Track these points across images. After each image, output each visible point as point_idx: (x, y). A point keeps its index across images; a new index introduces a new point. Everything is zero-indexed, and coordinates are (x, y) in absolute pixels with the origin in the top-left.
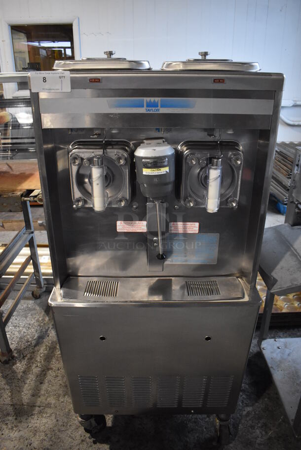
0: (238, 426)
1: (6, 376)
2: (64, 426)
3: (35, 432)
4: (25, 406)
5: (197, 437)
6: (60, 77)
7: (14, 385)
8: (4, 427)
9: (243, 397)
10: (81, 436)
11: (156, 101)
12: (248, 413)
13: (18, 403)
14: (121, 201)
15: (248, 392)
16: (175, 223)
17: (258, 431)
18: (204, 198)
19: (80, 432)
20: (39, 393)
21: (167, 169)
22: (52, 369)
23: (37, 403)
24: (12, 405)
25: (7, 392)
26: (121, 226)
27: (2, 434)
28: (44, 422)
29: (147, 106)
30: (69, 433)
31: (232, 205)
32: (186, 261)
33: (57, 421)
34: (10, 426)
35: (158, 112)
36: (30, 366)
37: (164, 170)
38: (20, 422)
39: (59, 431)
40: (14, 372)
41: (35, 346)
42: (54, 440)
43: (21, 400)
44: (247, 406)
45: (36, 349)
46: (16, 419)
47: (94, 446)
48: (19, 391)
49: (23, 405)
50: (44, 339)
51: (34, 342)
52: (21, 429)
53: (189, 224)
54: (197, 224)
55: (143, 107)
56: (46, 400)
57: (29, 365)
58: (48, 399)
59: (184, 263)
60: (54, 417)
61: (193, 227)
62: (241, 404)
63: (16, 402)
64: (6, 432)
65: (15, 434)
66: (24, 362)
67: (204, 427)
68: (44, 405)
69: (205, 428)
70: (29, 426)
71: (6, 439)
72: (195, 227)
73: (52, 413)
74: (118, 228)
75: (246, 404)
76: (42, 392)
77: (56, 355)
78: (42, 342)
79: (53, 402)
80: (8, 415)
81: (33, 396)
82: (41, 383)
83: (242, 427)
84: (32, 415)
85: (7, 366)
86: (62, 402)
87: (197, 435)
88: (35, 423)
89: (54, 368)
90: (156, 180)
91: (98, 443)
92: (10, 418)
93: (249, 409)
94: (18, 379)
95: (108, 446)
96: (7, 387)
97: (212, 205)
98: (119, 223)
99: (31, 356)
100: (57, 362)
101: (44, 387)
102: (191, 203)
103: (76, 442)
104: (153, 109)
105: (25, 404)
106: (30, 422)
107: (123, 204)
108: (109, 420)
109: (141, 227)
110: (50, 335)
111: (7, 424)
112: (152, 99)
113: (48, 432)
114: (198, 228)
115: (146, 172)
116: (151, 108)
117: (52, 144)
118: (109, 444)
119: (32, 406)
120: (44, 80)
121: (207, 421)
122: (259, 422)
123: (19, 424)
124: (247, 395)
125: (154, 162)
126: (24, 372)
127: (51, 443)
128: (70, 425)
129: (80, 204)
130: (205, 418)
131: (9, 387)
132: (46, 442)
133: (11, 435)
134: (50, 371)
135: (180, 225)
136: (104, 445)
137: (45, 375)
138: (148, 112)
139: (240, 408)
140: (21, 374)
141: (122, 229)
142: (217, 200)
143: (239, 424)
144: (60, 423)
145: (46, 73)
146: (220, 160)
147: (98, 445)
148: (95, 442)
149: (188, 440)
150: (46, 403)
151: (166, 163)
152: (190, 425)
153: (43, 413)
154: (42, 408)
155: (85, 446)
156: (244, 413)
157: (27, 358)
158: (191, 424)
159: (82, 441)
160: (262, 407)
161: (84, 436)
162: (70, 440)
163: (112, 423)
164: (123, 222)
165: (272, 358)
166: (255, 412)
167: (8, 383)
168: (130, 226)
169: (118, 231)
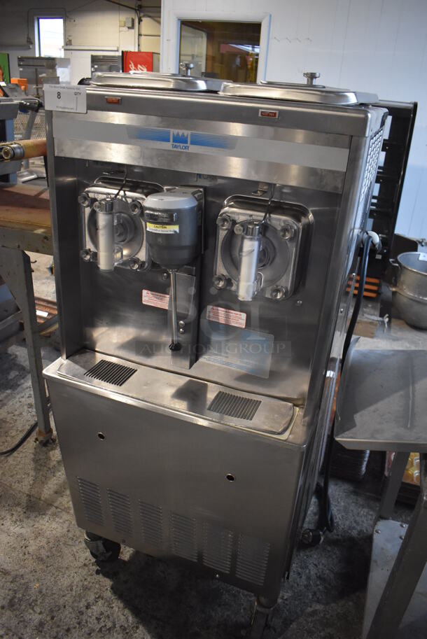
0: (291, 624)
1: (37, 460)
2: (73, 539)
3: (38, 534)
4: (42, 502)
5: (228, 616)
6: (76, 94)
7: (41, 473)
8: (8, 517)
9: (319, 589)
10: (86, 560)
11: (186, 134)
12: (315, 612)
13: (36, 496)
15: (330, 585)
16: (215, 308)
20: (64, 492)
21: (176, 228)
23: (56, 502)
24: (28, 495)
25: (31, 478)
27: (3, 524)
28: (53, 526)
29: (173, 142)
30: (75, 550)
33: (68, 531)
34: (14, 518)
35: (187, 151)
37: (172, 229)
38: (28, 518)
39: (64, 544)
40: (49, 459)
42: (54, 552)
43: (41, 493)
44: (318, 601)
46: (25, 513)
47: (96, 576)
48: (43, 483)
49: (40, 499)
52: (25, 526)
53: (233, 313)
54: (244, 316)
55: (169, 141)
56: (68, 502)
60: (67, 525)
61: (239, 319)
62: (311, 597)
63: (34, 493)
64: (8, 523)
65: (16, 529)
67: (243, 607)
68: (63, 508)
69: (244, 609)
70: (35, 526)
71: (4, 532)
72: (241, 319)
73: (67, 521)
74: (144, 299)
75: (318, 598)
80: (19, 504)
81: (56, 493)
83: (295, 626)
84: (44, 514)
85: (44, 449)
87: (229, 613)
88: (42, 525)
91: (101, 574)
92: (19, 509)
93: (318, 607)
94: (49, 468)
95: (111, 583)
96: (32, 473)
98: (145, 292)
102: (221, 283)
103: (80, 564)
104: (182, 145)
105: (42, 498)
106: (38, 522)
107: (136, 267)
108: (126, 553)
111: (12, 514)
112: (181, 132)
113: (52, 540)
114: (245, 322)
115: (150, 227)
116: (178, 144)
117: (75, 177)
118: (113, 581)
119: (49, 504)
120: (59, 95)
121: (251, 601)
122: (324, 630)
123: (25, 520)
124: (326, 588)
127: (49, 553)
129: (88, 257)
130: (250, 597)
131: (34, 474)
132: (43, 550)
133: (12, 528)
135: (221, 311)
136: (107, 579)
138: (175, 149)
139: (307, 601)
140: (55, 463)
141: (148, 302)
142: (252, 284)
143: (293, 621)
144: (70, 535)
146: (257, 227)
147: (100, 577)
148: (98, 572)
149: (213, 614)
150: (66, 506)
153: (57, 516)
154: (59, 510)
155: (85, 572)
156: (309, 610)
158: (227, 596)
159: (85, 565)
160: (339, 611)
161: (89, 560)
162: (71, 558)
163: (130, 557)
164: (149, 292)
165: (383, 549)
166: (325, 614)
167: (36, 470)
168: (158, 299)
169: (144, 303)
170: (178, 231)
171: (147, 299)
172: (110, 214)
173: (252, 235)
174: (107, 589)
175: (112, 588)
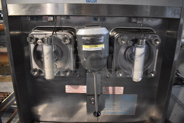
14: (66, 71)
16: (107, 87)
18: (131, 70)
21: (103, 46)
26: (69, 89)
31: (151, 75)
32: (114, 113)
35: (95, 3)
37: (101, 47)
53: (117, 88)
54: (122, 88)
59: (112, 114)
61: (120, 90)
74: (66, 90)
90: (93, 55)
97: (137, 76)
98: (67, 86)
102: (120, 74)
107: (68, 74)
109: (83, 89)
114: (123, 91)
115: (85, 48)
125: (92, 39)
129: (36, 73)
135: (110, 88)
138: (88, 3)
142: (141, 72)
146: (145, 40)
151: (102, 41)
164: (70, 86)
168: (75, 88)
169: (66, 92)
170: (104, 48)
171: (68, 90)
172: (50, 45)
173: (142, 45)
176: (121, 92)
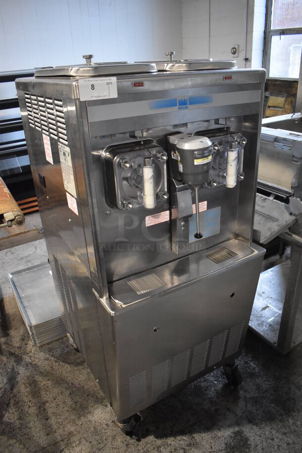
2: (100, 443)
5: (214, 390)
6: (108, 84)
7: (18, 436)
10: (123, 442)
11: (186, 99)
13: (38, 449)
14: (164, 194)
17: (252, 364)
19: (119, 440)
20: (52, 429)
21: (211, 157)
22: (47, 402)
23: (57, 438)
25: (17, 445)
29: (180, 105)
30: (110, 446)
31: (241, 178)
33: (90, 442)
36: (22, 410)
37: (209, 159)
40: (8, 424)
41: (12, 389)
43: (39, 445)
45: (15, 391)
47: (140, 443)
48: (30, 439)
49: (44, 448)
50: (15, 378)
51: (8, 387)
53: (200, 204)
54: (206, 203)
55: (176, 105)
56: (64, 431)
57: (20, 410)
58: (66, 429)
60: (84, 441)
63: (34, 449)
66: (12, 409)
68: (66, 436)
72: (204, 205)
73: (80, 439)
74: (146, 223)
76: (55, 427)
77: (42, 388)
78: (17, 382)
79: (73, 429)
81: (48, 434)
82: (47, 419)
84: (61, 451)
86: (81, 425)
87: (213, 389)
89: (49, 400)
90: (205, 167)
91: (142, 439)
94: (19, 428)
95: (153, 436)
96: (12, 441)
98: (147, 218)
99: (15, 401)
100: (48, 393)
101: (53, 421)
102: (215, 184)
103: (125, 448)
104: (184, 106)
105: (45, 446)
109: (165, 216)
110: (20, 372)
112: (183, 98)
115: (198, 162)
116: (182, 106)
118: (152, 434)
119: (55, 444)
120: (93, 87)
126: (20, 418)
128: (106, 440)
131: (15, 441)
134: (48, 404)
136: (148, 438)
137: (45, 410)
138: (180, 110)
140: (18, 422)
142: (234, 177)
144: (95, 443)
145: (94, 80)
147: (143, 441)
148: (139, 440)
149: (209, 396)
150: (67, 433)
152: (203, 384)
153: (71, 443)
154: (66, 440)
155: (132, 448)
157: (12, 404)
159: (127, 445)
161: (126, 440)
164: (150, 216)
167: (11, 438)
169: (147, 226)
171: (149, 222)
174: (155, 441)
175: (157, 438)
176: (205, 208)
